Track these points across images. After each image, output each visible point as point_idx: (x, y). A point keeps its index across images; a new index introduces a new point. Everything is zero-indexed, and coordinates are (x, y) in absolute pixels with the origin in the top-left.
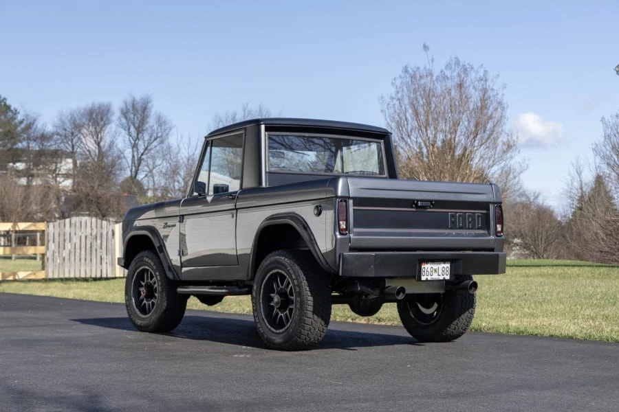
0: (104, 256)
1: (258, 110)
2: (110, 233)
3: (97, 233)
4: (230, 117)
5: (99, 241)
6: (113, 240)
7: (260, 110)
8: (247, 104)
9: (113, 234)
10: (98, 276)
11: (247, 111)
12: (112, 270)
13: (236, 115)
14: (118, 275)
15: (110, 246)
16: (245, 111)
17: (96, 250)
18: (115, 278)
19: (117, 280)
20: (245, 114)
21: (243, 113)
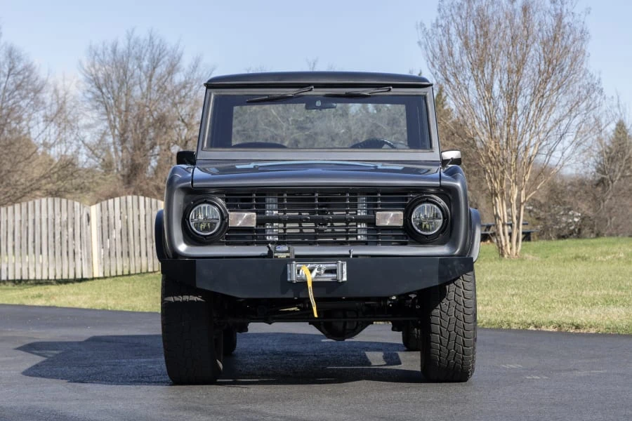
0: (78, 250)
1: (148, 38)
2: (85, 218)
3: (67, 218)
4: (110, 49)
5: (71, 230)
6: (89, 227)
7: (151, 38)
8: (133, 30)
9: (89, 219)
10: (72, 277)
11: (132, 41)
12: (89, 267)
13: (116, 45)
14: (96, 275)
15: (85, 236)
16: (129, 40)
17: (67, 242)
18: (93, 279)
19: (95, 281)
20: (129, 44)
21: (127, 42)
